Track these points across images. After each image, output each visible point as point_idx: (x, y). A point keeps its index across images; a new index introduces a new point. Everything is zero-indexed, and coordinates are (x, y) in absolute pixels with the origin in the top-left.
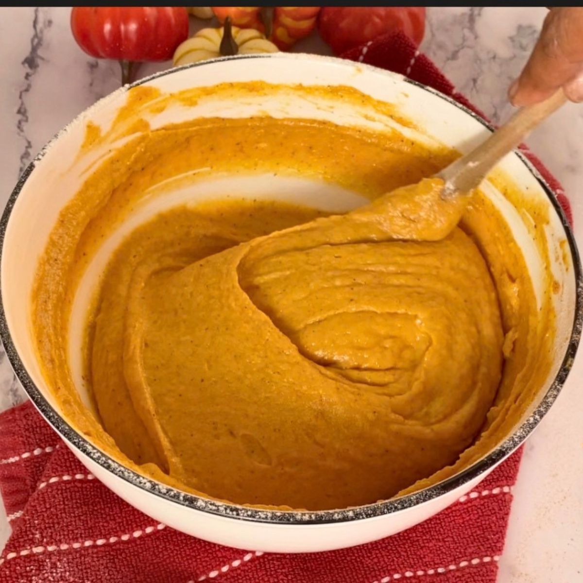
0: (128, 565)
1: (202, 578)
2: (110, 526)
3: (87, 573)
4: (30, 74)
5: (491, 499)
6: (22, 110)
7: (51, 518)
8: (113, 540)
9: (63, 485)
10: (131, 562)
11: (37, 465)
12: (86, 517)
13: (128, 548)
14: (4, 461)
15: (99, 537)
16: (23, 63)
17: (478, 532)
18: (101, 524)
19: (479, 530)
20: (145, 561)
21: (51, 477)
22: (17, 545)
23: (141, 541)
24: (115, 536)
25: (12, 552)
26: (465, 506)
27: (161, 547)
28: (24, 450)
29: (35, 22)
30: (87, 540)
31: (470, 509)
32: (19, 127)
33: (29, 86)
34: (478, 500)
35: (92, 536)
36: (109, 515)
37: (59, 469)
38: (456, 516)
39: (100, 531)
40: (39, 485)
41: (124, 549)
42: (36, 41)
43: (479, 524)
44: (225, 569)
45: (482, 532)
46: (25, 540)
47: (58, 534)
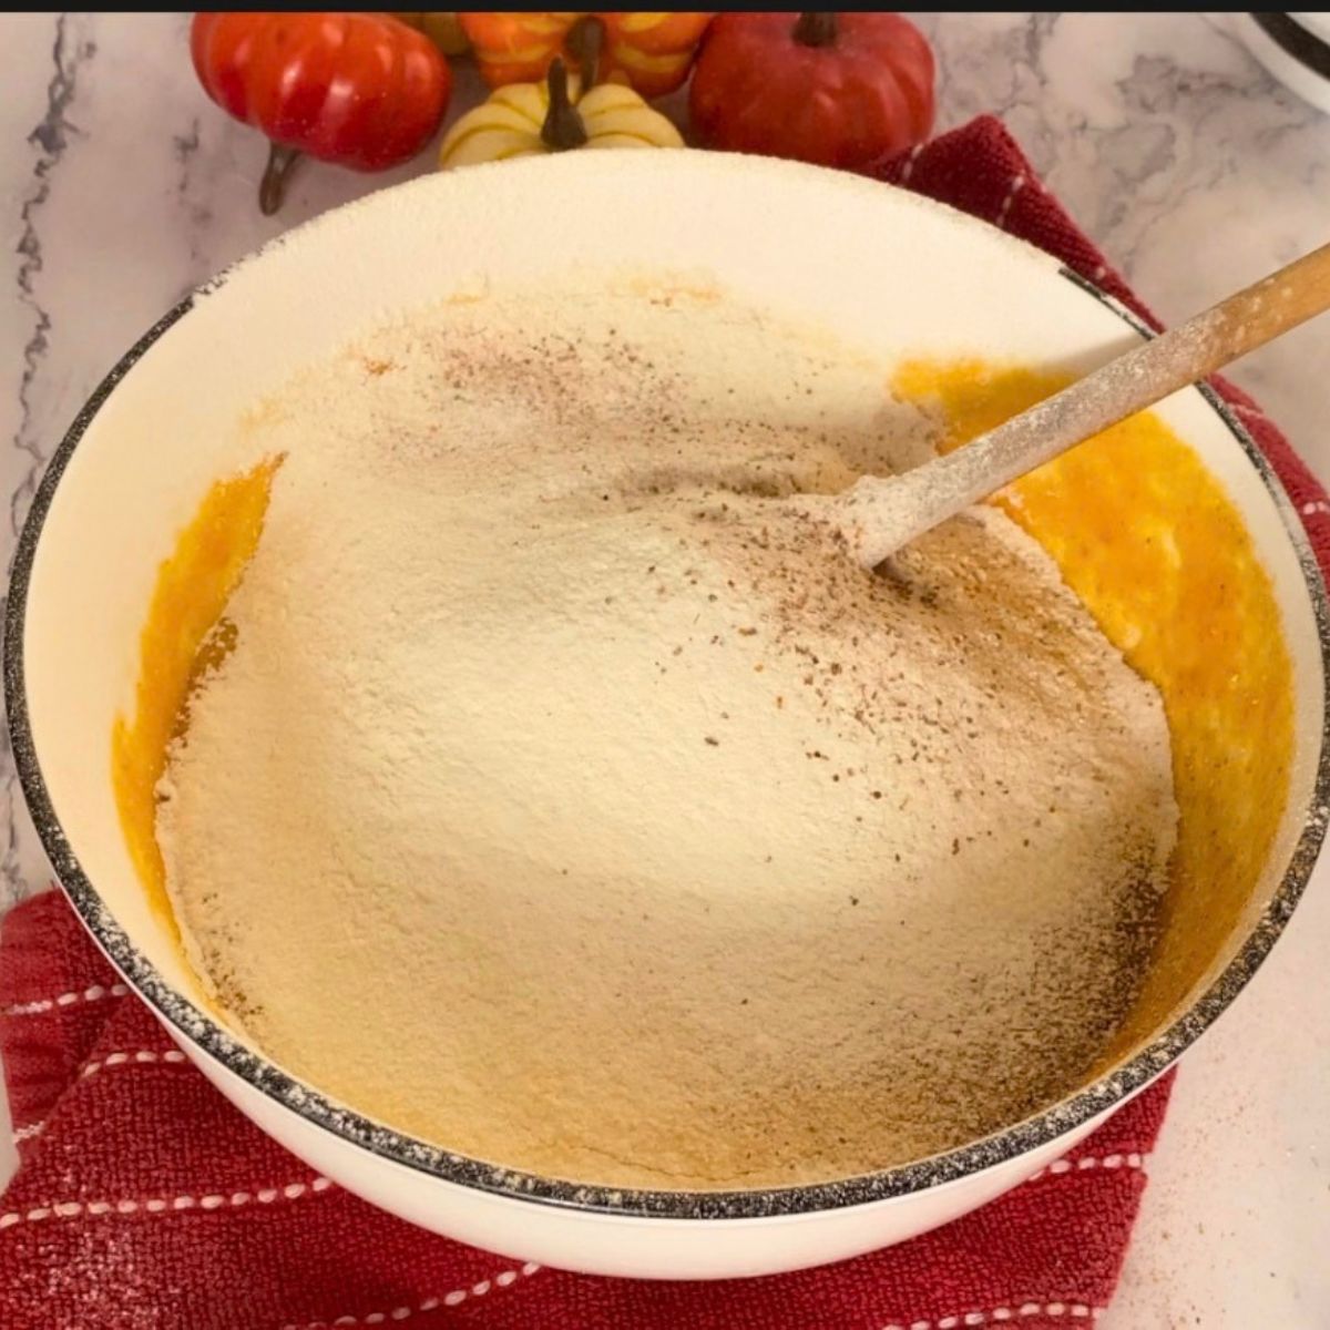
0: (266, 1260)
1: (430, 1304)
2: (236, 1166)
3: (173, 1269)
4: (46, 163)
5: (1100, 1179)
6: (30, 244)
7: (104, 1141)
8: (238, 1199)
9: (134, 1071)
10: (275, 1253)
11: (90, 1022)
12: (182, 1142)
13: (271, 1222)
14: (18, 1010)
15: (208, 1190)
16: (31, 139)
17: (1065, 1249)
18: (215, 1160)
19: (1067, 1243)
20: (306, 1255)
21: (110, 1052)
22: (21, 1196)
23: (300, 1208)
24: (244, 1191)
25: (11, 1212)
26: (1038, 1191)
27: (343, 1225)
28: (62, 988)
29: (58, 48)
30: (180, 1196)
31: (1048, 1196)
32: (21, 283)
33: (45, 190)
34: (1068, 1178)
35: (194, 1187)
36: (237, 1143)
37: (131, 1036)
38: (1016, 1210)
39: (212, 1176)
40: (84, 1070)
41: (261, 1223)
42: (60, 89)
43: (1066, 1232)
44: (481, 1289)
45: (1073, 1250)
46: (40, 1188)
47: (114, 1177)
